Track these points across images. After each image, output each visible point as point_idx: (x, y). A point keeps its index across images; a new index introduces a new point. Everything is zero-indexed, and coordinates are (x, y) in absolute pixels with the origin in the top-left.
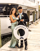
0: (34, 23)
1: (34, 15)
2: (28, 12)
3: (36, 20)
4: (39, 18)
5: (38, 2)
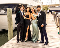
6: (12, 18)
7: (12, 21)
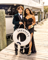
0: (39, 23)
1: (39, 15)
3: (41, 20)
5: (44, 3)
6: (5, 22)
7: (5, 26)
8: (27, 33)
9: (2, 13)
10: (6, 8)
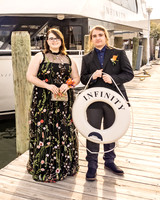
1: (134, 48)
2: (117, 40)
3: (143, 65)
4: (151, 59)
8: (115, 100)
9: (22, 41)
10: (33, 27)
